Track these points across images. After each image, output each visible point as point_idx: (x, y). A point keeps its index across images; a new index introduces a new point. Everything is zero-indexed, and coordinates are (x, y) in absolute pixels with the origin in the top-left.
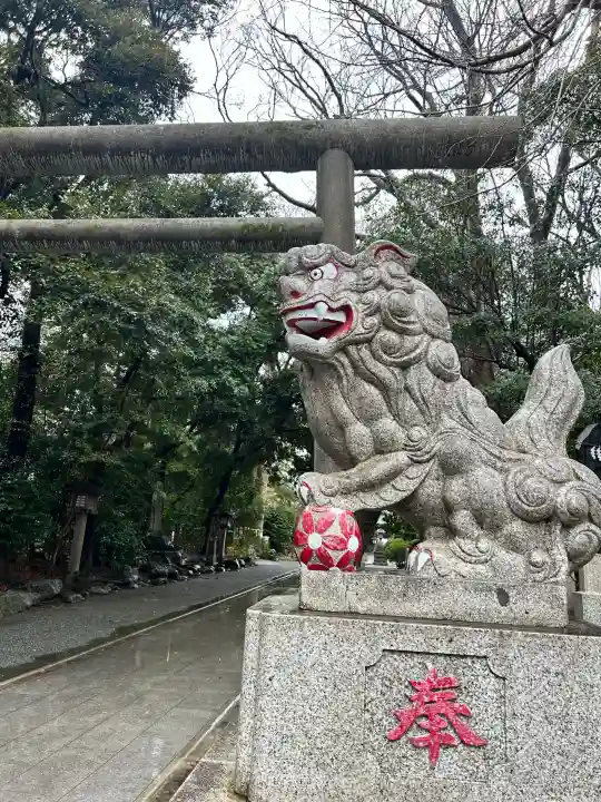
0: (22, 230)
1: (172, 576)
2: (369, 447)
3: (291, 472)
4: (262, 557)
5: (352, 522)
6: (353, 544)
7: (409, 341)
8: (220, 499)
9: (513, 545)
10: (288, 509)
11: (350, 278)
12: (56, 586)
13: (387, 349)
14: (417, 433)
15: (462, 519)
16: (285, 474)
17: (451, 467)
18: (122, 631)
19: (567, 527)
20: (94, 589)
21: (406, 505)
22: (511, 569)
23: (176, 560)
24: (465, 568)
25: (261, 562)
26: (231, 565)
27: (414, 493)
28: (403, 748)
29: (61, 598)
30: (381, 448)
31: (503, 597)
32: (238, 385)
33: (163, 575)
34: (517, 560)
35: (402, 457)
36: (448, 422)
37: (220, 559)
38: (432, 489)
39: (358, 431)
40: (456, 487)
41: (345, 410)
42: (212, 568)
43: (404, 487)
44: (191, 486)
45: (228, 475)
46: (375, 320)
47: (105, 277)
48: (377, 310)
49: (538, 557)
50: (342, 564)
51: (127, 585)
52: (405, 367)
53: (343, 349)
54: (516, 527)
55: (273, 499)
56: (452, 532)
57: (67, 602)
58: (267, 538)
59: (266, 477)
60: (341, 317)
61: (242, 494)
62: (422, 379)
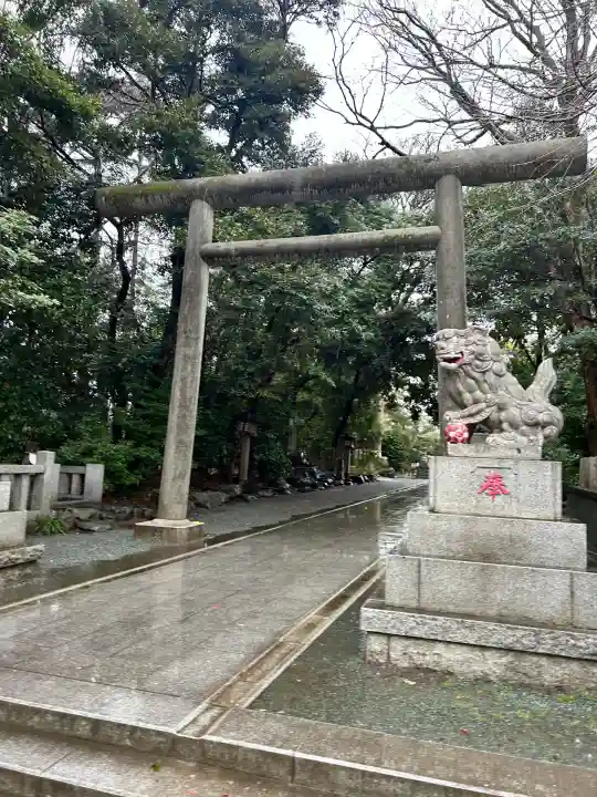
0: (236, 250)
1: (314, 486)
2: (471, 402)
3: (406, 399)
4: (382, 475)
5: (465, 428)
6: (466, 435)
7: (485, 364)
8: (344, 423)
9: (523, 434)
10: (403, 433)
11: (463, 341)
12: (238, 490)
13: (477, 366)
14: (489, 396)
15: (505, 426)
16: (401, 402)
17: (501, 408)
18: (295, 518)
19: (543, 427)
20: (261, 493)
21: (486, 422)
22: (522, 442)
23: (313, 474)
24: (506, 442)
25: (381, 479)
26: (357, 480)
27: (488, 418)
28: (484, 495)
29: (241, 498)
30: (476, 402)
31: (519, 451)
32: (364, 331)
33: (307, 484)
34: (525, 439)
35: (484, 405)
36: (500, 392)
37: (346, 474)
38: (495, 416)
39: (467, 396)
40: (503, 415)
41: (461, 388)
42: (342, 482)
43: (484, 416)
44: (315, 413)
45: (350, 403)
46: (472, 356)
47: (281, 270)
48: (473, 353)
49: (532, 438)
50: (462, 442)
51: (282, 491)
52: (484, 373)
53: (460, 366)
54: (524, 428)
55: (388, 423)
56: (502, 430)
57: (247, 501)
58: (386, 458)
59: (382, 403)
60: (460, 356)
61: (363, 419)
62: (491, 377)
